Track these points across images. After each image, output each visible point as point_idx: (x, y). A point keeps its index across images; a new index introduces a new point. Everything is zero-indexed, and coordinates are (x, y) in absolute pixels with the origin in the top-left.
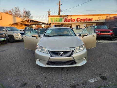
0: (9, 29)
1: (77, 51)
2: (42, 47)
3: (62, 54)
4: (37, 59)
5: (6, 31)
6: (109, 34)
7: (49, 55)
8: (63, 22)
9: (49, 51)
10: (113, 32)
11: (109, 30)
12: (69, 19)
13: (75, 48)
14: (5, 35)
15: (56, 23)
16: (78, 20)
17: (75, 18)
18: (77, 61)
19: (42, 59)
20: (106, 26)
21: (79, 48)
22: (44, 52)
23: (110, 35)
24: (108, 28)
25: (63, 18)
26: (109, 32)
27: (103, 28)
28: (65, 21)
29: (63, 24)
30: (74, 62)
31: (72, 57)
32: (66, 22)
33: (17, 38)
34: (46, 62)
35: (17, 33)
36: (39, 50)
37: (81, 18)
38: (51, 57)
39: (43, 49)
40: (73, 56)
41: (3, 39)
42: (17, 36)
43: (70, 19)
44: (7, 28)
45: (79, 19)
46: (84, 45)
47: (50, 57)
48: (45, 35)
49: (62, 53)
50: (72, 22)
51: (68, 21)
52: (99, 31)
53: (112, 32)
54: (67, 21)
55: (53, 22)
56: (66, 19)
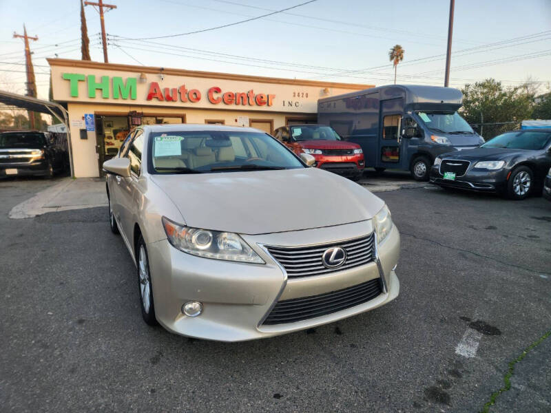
2: (217, 233)
3: (339, 255)
4: (188, 306)
6: (344, 158)
8: (141, 99)
10: (361, 152)
11: (345, 146)
12: (171, 87)
15: (98, 100)
16: (215, 96)
17: (203, 86)
20: (330, 129)
22: (236, 259)
23: (353, 165)
24: (341, 137)
25: (141, 80)
26: (351, 152)
27: (321, 136)
28: (150, 97)
29: (139, 110)
31: (373, 265)
32: (154, 102)
36: (200, 253)
37: (228, 87)
38: (290, 282)
40: (377, 257)
43: (174, 90)
45: (218, 90)
47: (285, 283)
49: (336, 250)
50: (188, 105)
51: (169, 99)
52: (315, 149)
53: (357, 152)
54: (161, 99)
55: (82, 98)
56: (154, 86)
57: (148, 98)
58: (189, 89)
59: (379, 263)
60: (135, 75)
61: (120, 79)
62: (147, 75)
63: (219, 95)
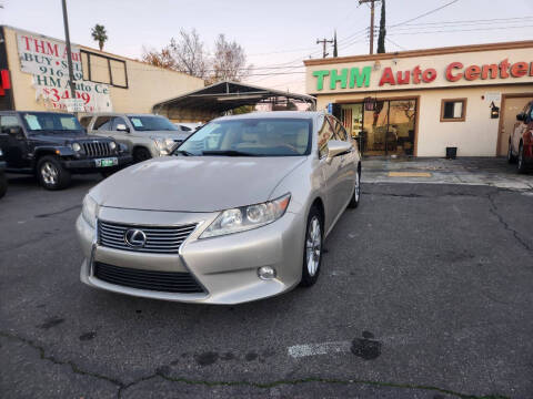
0: (138, 123)
5: (128, 130)
8: (374, 86)
12: (403, 71)
25: (376, 68)
29: (373, 96)
31: (174, 257)
32: (387, 87)
40: (180, 252)
43: (408, 73)
44: (130, 118)
47: (93, 245)
50: (423, 85)
51: (401, 82)
54: (392, 83)
55: (326, 90)
56: (388, 71)
57: (381, 84)
58: (423, 69)
59: (181, 258)
60: (370, 64)
61: (357, 69)
62: (381, 62)
63: (461, 71)
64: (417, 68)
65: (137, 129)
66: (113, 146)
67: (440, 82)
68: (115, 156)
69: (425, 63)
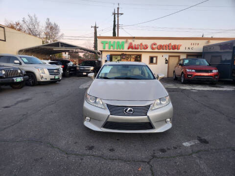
0: (25, 60)
1: (156, 107)
2: (96, 98)
4: (87, 118)
5: (20, 64)
7: (107, 112)
8: (126, 49)
9: (108, 105)
10: (217, 71)
11: (210, 68)
13: (153, 102)
14: (21, 73)
15: (112, 50)
16: (154, 46)
17: (149, 43)
18: (154, 124)
19: (94, 118)
20: (205, 60)
21: (159, 101)
22: (99, 106)
24: (209, 64)
25: (126, 42)
27: (200, 63)
29: (125, 53)
30: (149, 125)
32: (130, 50)
33: (42, 77)
34: (103, 123)
35: (42, 69)
36: (91, 103)
37: (159, 42)
38: (111, 116)
39: (97, 101)
40: (148, 115)
41: (19, 79)
42: (42, 75)
43: (138, 45)
44: (21, 57)
45: (155, 44)
46: (168, 97)
47: (109, 116)
48: (100, 76)
50: (143, 50)
51: (136, 48)
52: (192, 69)
53: (215, 71)
55: (107, 49)
56: (131, 43)
57: (128, 49)
58: (144, 44)
59: (148, 117)
60: (124, 40)
61: (119, 42)
62: (128, 40)
63: (156, 46)
64: (141, 44)
65: (25, 63)
66: (19, 71)
67: (149, 50)
68: (20, 76)
69: (144, 42)
